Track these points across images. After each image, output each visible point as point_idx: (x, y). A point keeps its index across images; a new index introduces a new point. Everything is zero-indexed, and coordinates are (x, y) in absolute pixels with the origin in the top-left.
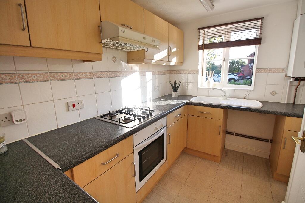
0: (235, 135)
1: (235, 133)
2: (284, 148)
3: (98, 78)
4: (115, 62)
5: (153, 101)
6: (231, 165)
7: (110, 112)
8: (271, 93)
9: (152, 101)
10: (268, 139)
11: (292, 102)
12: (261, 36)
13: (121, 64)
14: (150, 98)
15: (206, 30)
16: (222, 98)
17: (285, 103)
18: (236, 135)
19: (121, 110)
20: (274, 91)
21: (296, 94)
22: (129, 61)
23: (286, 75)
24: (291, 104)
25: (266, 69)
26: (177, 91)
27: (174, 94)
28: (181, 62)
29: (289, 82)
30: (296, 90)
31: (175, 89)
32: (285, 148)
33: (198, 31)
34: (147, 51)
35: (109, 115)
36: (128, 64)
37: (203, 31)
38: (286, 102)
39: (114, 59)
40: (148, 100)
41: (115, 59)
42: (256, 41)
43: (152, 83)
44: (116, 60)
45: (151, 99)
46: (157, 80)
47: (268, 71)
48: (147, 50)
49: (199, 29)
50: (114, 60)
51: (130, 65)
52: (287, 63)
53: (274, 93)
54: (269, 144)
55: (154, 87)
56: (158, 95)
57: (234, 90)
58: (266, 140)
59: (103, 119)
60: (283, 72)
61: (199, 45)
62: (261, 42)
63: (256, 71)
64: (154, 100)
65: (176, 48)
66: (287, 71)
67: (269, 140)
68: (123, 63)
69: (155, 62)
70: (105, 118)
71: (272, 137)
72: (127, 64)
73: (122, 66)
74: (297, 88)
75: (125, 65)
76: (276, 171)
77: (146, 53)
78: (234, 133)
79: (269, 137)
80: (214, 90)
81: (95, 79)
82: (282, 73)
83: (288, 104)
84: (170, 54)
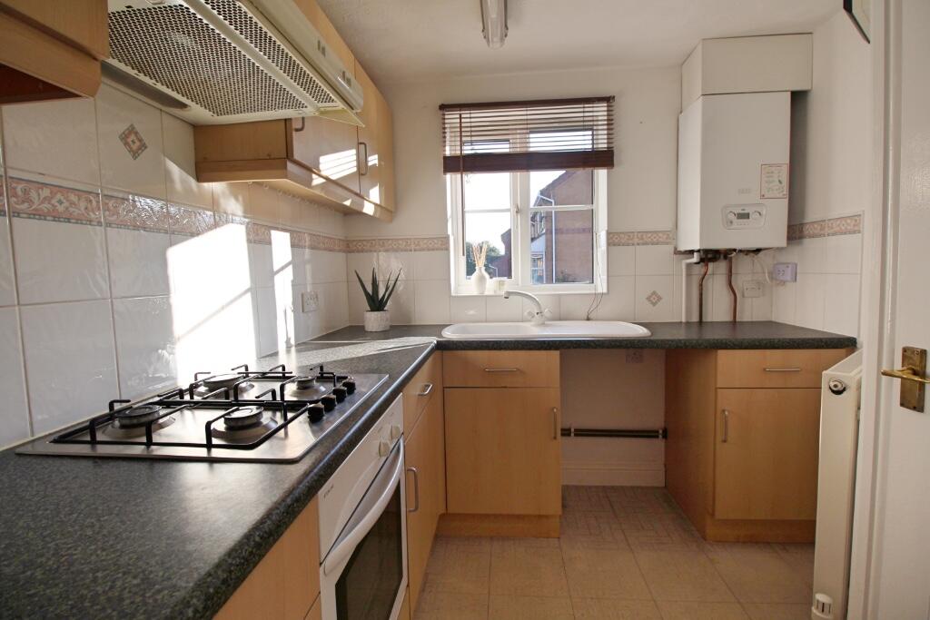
0: (572, 434)
1: (573, 430)
2: (725, 441)
3: (37, 215)
4: (135, 154)
5: (298, 351)
6: (591, 534)
7: (117, 407)
8: (648, 299)
9: (293, 349)
10: (655, 428)
11: (695, 319)
12: (611, 145)
13: (167, 175)
14: (288, 342)
15: (466, 114)
16: (532, 323)
17: (681, 322)
18: (576, 435)
19: (181, 393)
20: (654, 293)
21: (701, 295)
22: (204, 169)
23: (676, 249)
24: (693, 323)
25: (631, 235)
26: (383, 310)
27: (373, 320)
28: (390, 209)
29: (684, 267)
30: (701, 285)
31: (377, 304)
32: (729, 439)
33: (441, 112)
34: (297, 130)
35: (117, 423)
36: (199, 179)
37: (458, 116)
38: (684, 320)
39: (133, 142)
40: (282, 347)
41: (138, 143)
42: (601, 158)
43: (291, 278)
44: (143, 146)
45: (293, 342)
46: (308, 267)
47: (636, 240)
48: (299, 126)
49: (443, 107)
50: (135, 147)
51: (206, 185)
52: (674, 219)
53: (654, 299)
54: (659, 444)
55: (300, 296)
56: (315, 326)
57: (559, 298)
58: (648, 434)
59: (84, 449)
60: (669, 240)
61: (446, 158)
62: (612, 161)
63: (608, 239)
64: (302, 346)
65: (376, 156)
66: (676, 238)
67: (658, 432)
68: (175, 170)
69: (321, 186)
70: (94, 442)
71: (665, 422)
72: (193, 182)
73: (172, 181)
74: (703, 278)
75: (183, 182)
76: (713, 515)
77: (295, 134)
78: (569, 430)
79: (655, 421)
80: (511, 297)
81: (15, 220)
82: (667, 243)
83: (688, 324)
84: (363, 170)
